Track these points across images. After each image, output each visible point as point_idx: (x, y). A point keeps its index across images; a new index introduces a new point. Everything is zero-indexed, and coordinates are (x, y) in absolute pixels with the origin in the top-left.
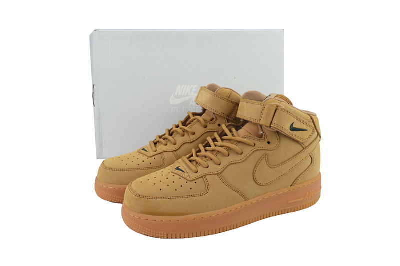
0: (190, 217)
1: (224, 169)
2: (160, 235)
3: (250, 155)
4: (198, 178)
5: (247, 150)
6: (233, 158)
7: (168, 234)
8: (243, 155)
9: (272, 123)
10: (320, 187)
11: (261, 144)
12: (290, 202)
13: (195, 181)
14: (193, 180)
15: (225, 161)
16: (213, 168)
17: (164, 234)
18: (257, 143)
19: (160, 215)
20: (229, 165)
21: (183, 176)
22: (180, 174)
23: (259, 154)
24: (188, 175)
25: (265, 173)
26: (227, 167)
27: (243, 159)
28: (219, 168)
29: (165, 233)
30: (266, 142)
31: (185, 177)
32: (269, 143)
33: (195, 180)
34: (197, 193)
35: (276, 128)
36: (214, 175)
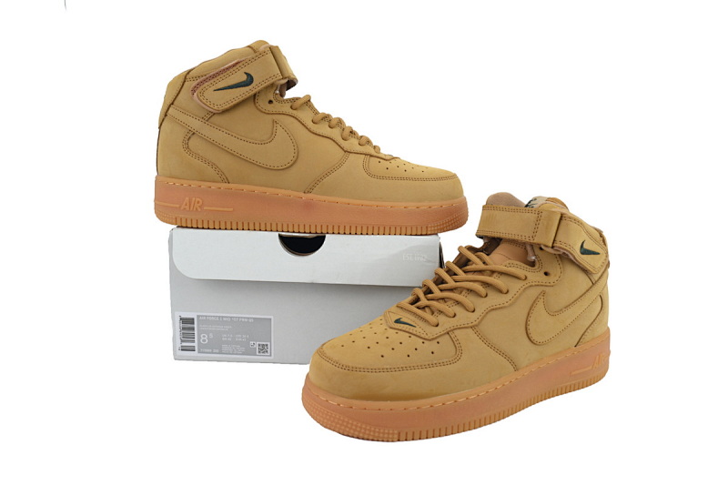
0: (437, 401)
1: (482, 320)
2: (386, 436)
3: (520, 295)
4: (441, 335)
5: (515, 286)
6: (494, 299)
7: (399, 434)
8: (509, 296)
9: (554, 240)
10: (608, 353)
11: (535, 276)
12: (573, 373)
13: (438, 340)
14: (433, 339)
15: (483, 306)
16: (463, 317)
17: (393, 434)
18: (529, 275)
19: (387, 400)
20: (489, 311)
21: (415, 333)
22: (407, 330)
23: (534, 292)
24: (422, 332)
25: (543, 324)
26: (485, 316)
27: (510, 302)
28: (473, 317)
29: (396, 432)
30: (542, 274)
31: (418, 334)
32: (546, 274)
33: (436, 338)
34: (445, 360)
35: (563, 249)
36: (467, 330)
